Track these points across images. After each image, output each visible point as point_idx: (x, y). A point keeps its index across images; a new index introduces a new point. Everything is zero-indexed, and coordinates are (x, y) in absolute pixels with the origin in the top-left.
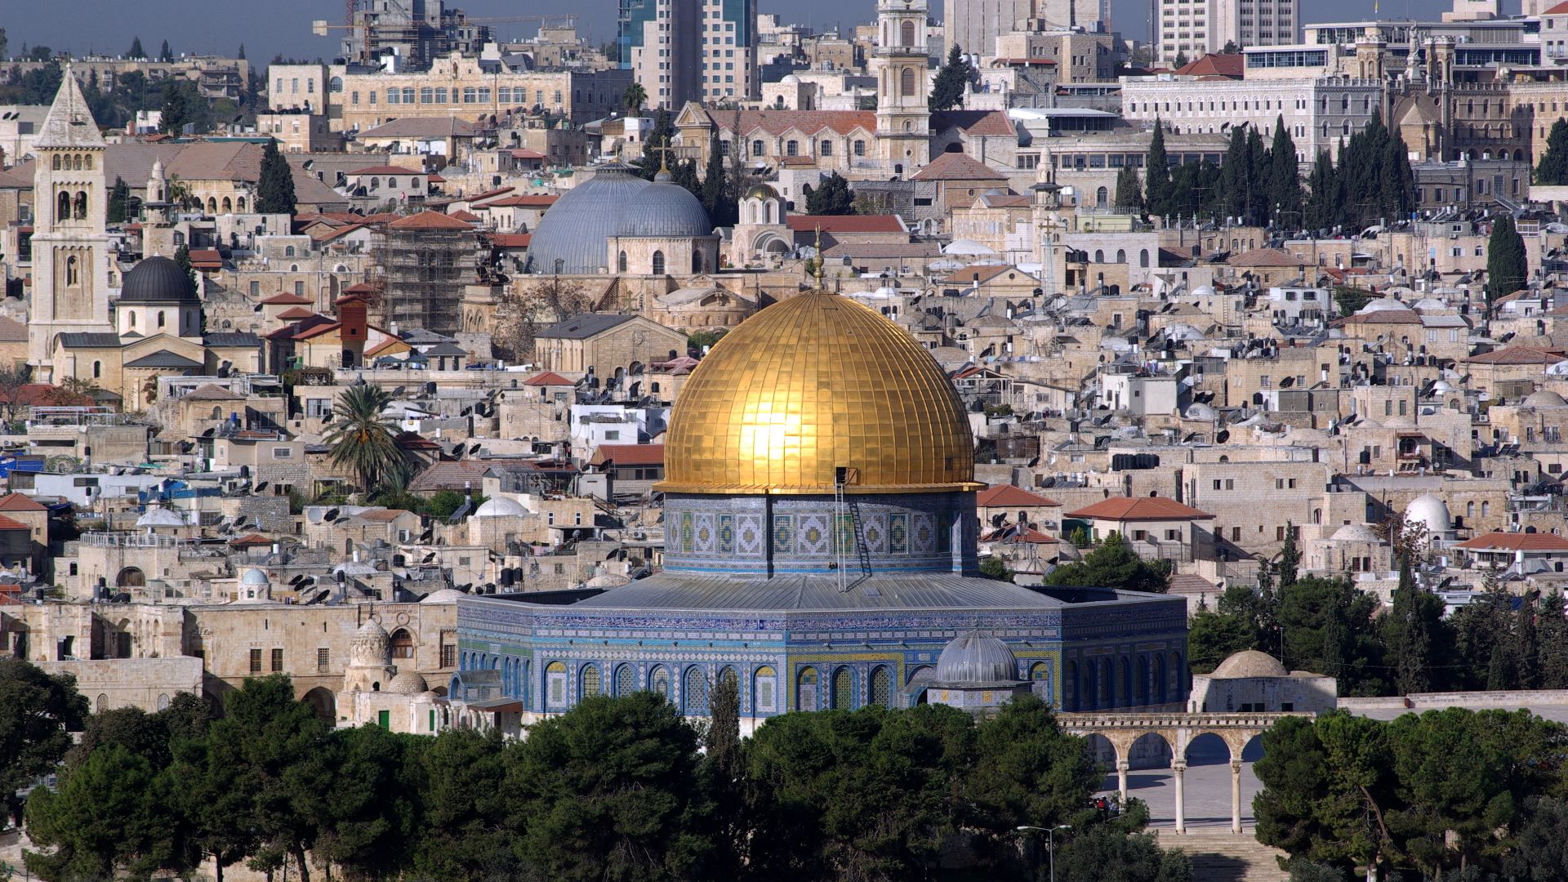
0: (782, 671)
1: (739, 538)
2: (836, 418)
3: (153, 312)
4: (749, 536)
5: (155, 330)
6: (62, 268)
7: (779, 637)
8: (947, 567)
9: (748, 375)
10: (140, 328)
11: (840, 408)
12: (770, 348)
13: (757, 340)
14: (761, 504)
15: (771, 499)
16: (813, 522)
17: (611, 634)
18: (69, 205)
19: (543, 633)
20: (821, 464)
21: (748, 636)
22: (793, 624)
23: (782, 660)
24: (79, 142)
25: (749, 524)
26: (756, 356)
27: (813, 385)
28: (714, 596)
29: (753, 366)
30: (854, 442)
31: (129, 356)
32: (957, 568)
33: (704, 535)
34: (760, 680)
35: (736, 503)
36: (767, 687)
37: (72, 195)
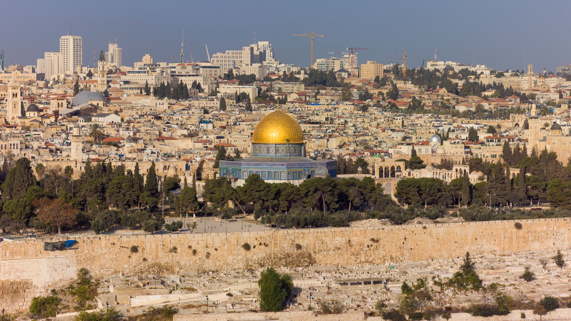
0: (286, 172)
1: (271, 151)
2: (286, 131)
3: (33, 113)
4: (272, 151)
5: (33, 116)
6: (14, 106)
7: (285, 167)
8: (301, 156)
9: (271, 124)
10: (31, 116)
11: (287, 130)
12: (274, 120)
13: (271, 118)
14: (275, 145)
15: (276, 144)
16: (283, 148)
17: (255, 167)
18: (15, 95)
19: (243, 166)
20: (284, 139)
21: (280, 167)
22: (288, 165)
23: (286, 171)
24: (16, 85)
25: (272, 148)
26: (272, 121)
27: (282, 126)
28: (267, 160)
29: (271, 123)
30: (289, 135)
31: (29, 120)
32: (303, 156)
33: (264, 150)
34: (282, 174)
35: (271, 145)
36: (283, 175)
37: (15, 94)
